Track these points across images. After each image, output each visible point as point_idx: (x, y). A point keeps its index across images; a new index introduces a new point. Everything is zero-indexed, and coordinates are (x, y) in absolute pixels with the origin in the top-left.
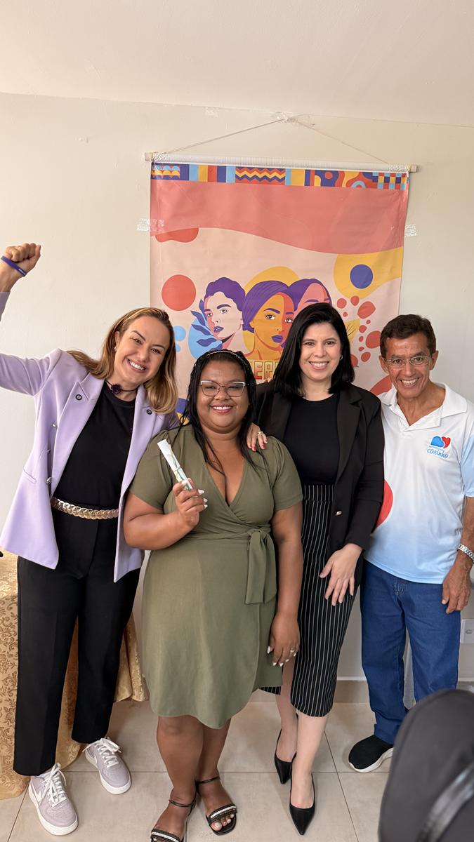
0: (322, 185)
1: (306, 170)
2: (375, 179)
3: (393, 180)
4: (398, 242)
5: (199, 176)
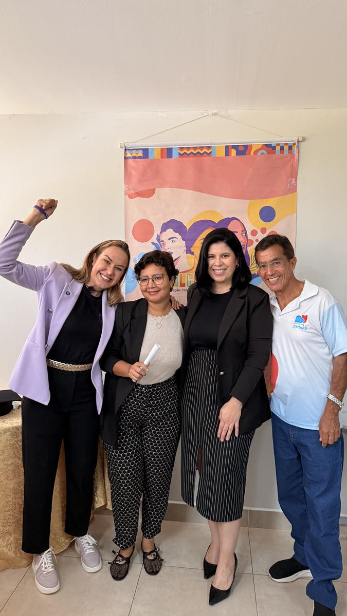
0: (237, 155)
1: (226, 146)
2: (274, 148)
3: (286, 148)
4: (293, 189)
5: (155, 155)
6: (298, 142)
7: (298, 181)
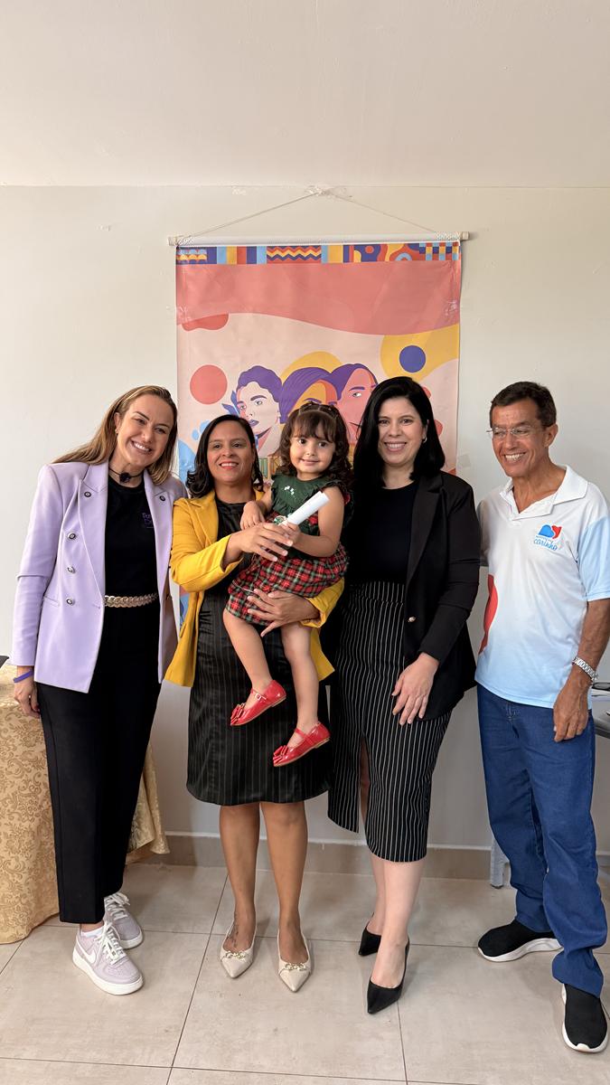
0: (362, 260)
1: (344, 246)
2: (423, 251)
3: (442, 250)
4: (453, 318)
5: (227, 258)
6: (462, 241)
7: (461, 306)
